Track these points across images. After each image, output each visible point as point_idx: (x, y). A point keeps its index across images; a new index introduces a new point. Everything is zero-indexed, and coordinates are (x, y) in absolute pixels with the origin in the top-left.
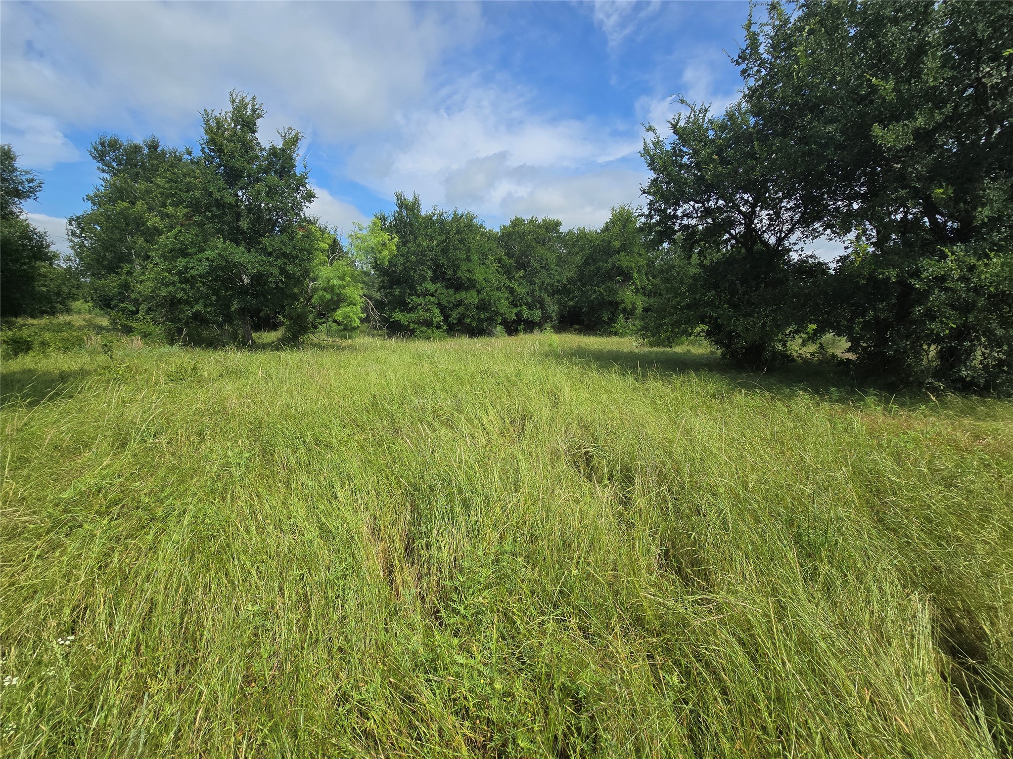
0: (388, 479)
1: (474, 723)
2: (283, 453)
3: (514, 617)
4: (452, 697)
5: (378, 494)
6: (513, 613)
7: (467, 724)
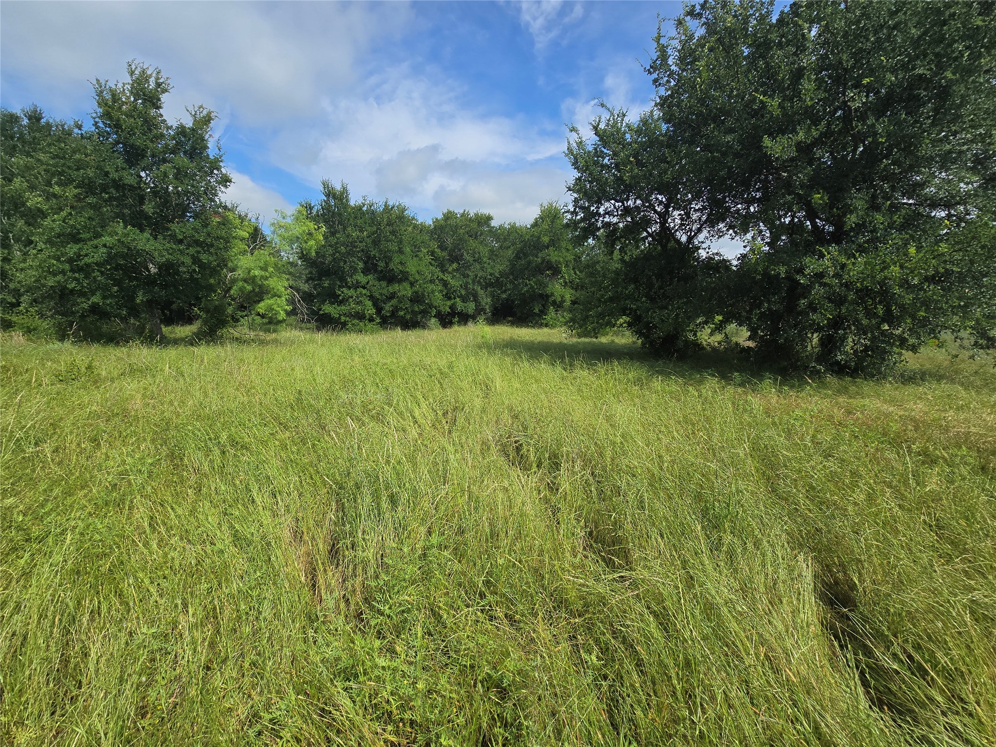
0: (312, 478)
1: (398, 727)
2: (194, 457)
3: (441, 612)
4: (373, 702)
6: (439, 608)
7: (390, 728)
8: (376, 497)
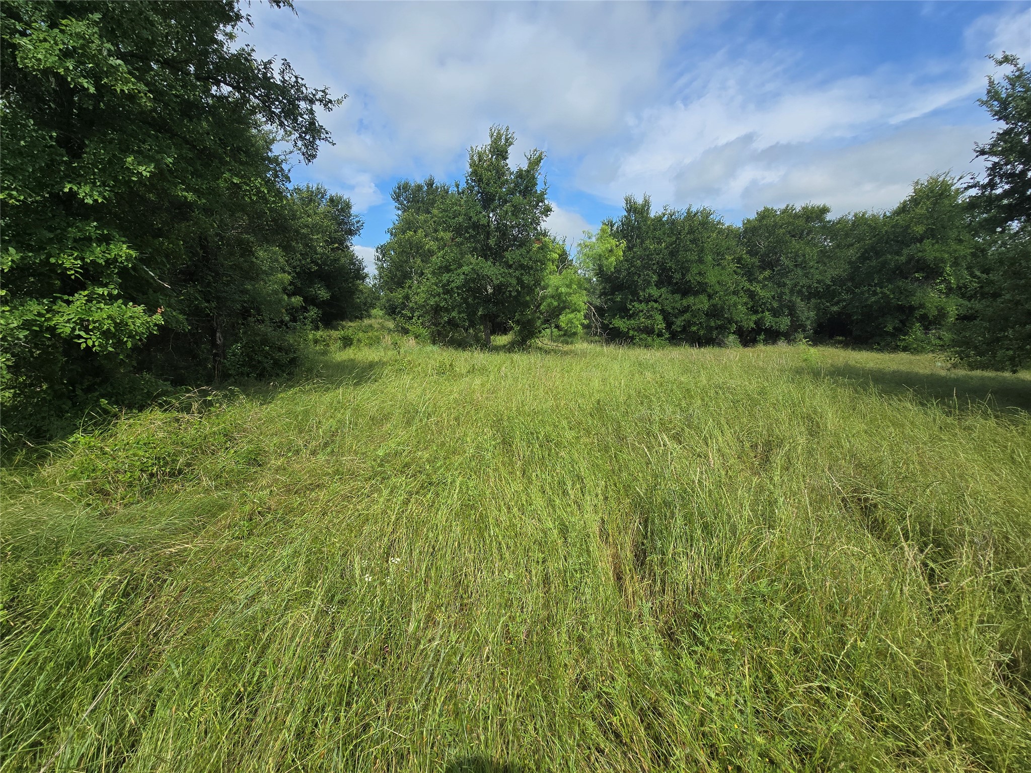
0: (616, 486)
2: (519, 445)
3: (773, 671)
5: (606, 498)
6: (771, 665)
8: (688, 519)
